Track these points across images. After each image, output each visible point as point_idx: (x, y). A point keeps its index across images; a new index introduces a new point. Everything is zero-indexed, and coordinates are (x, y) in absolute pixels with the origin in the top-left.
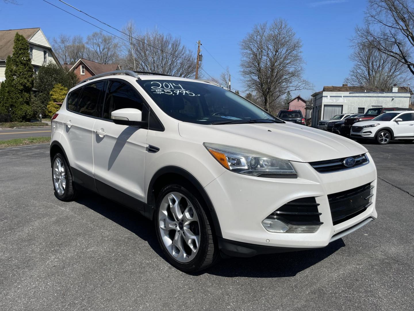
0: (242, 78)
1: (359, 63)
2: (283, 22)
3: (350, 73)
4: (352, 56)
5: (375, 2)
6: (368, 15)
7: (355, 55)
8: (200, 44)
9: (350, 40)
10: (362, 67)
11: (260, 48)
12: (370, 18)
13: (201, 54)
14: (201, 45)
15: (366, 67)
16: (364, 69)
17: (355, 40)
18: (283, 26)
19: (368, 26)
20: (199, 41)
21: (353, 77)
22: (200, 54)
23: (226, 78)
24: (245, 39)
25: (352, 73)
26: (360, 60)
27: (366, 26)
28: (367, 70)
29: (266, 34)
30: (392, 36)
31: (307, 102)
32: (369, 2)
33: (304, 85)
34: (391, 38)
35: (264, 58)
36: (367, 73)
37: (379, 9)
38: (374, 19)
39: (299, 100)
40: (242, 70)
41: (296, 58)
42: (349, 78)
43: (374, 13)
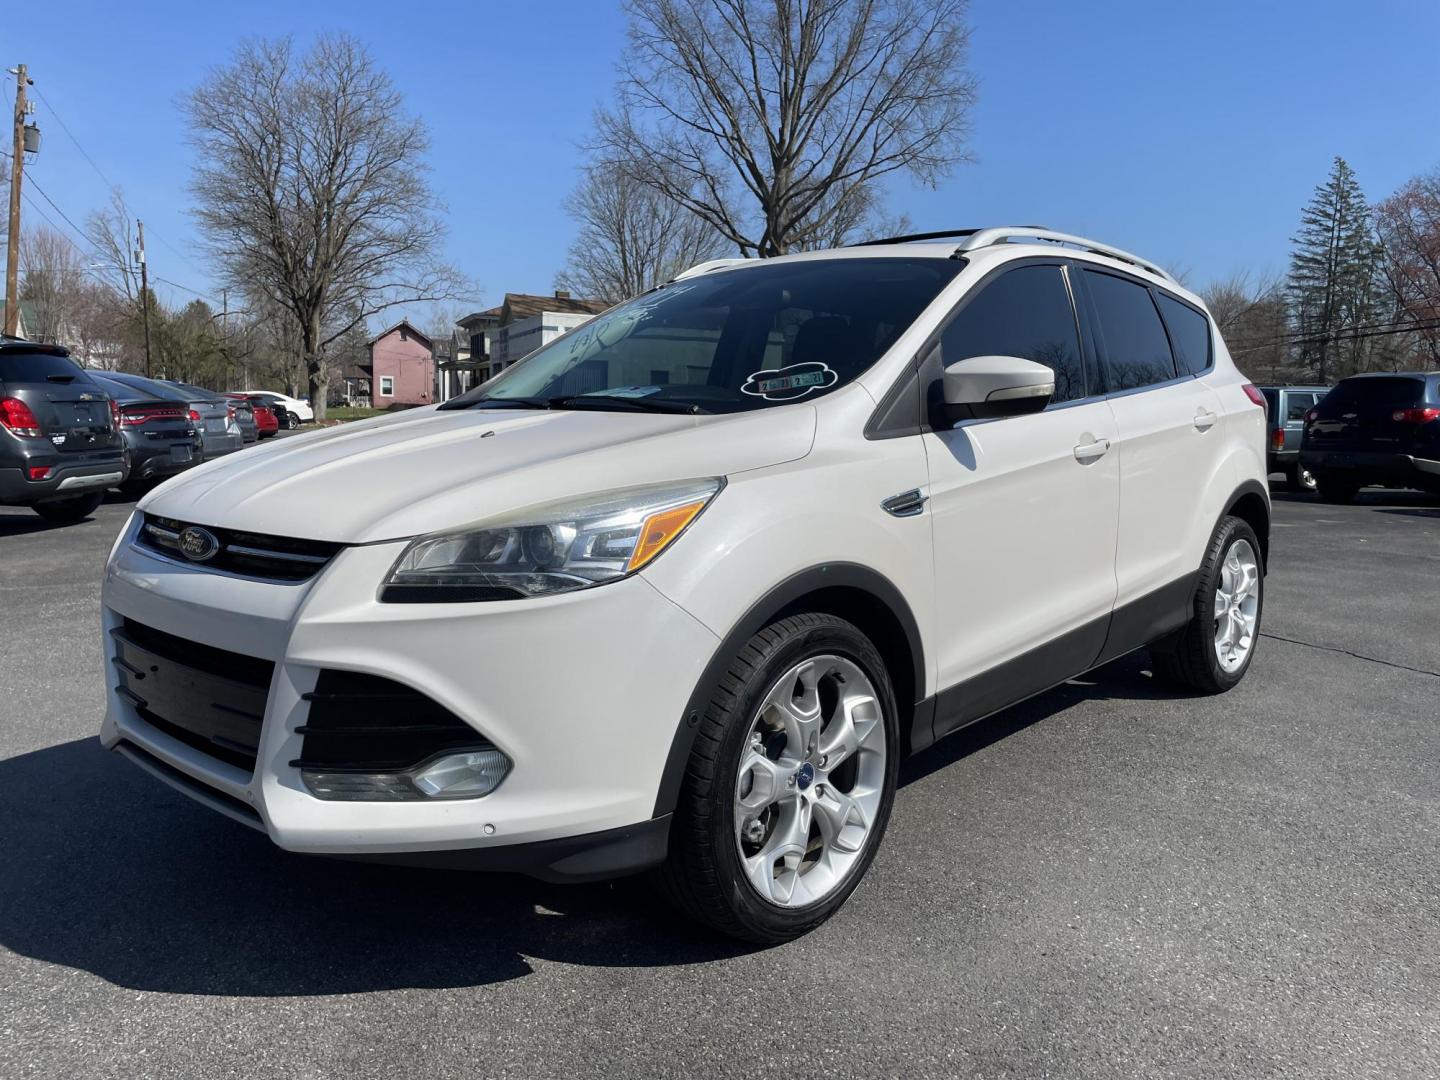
0: (201, 239)
1: (594, 228)
2: (355, 51)
3: (571, 256)
4: (572, 203)
5: (647, 39)
6: (628, 77)
7: (582, 200)
8: (22, 77)
9: (581, 147)
10: (602, 240)
11: (273, 130)
12: (633, 88)
13: (34, 124)
14: (31, 83)
15: (613, 241)
16: (610, 246)
17: (594, 150)
18: (356, 64)
19: (627, 112)
20: (20, 66)
21: (581, 271)
22: (28, 122)
23: (113, 233)
24: (203, 89)
25: (575, 258)
26: (595, 216)
27: (622, 111)
28: (617, 251)
29: (287, 81)
30: (692, 152)
31: (436, 344)
32: (628, 35)
33: (446, 285)
34: (691, 159)
35: (288, 173)
36: (618, 262)
37: (657, 63)
38: (644, 93)
39: (408, 338)
40: (202, 207)
41: (409, 188)
42: (570, 272)
43: (645, 73)
